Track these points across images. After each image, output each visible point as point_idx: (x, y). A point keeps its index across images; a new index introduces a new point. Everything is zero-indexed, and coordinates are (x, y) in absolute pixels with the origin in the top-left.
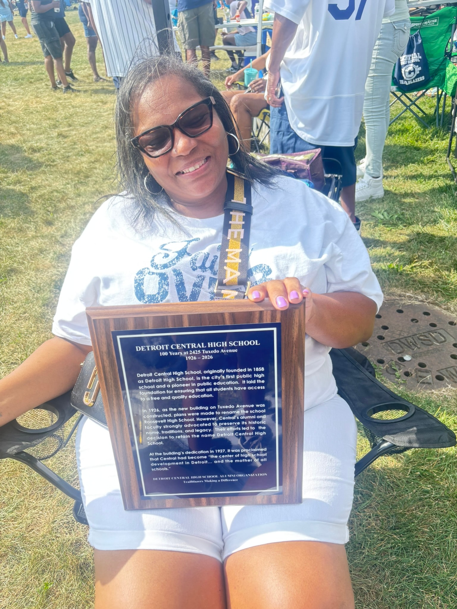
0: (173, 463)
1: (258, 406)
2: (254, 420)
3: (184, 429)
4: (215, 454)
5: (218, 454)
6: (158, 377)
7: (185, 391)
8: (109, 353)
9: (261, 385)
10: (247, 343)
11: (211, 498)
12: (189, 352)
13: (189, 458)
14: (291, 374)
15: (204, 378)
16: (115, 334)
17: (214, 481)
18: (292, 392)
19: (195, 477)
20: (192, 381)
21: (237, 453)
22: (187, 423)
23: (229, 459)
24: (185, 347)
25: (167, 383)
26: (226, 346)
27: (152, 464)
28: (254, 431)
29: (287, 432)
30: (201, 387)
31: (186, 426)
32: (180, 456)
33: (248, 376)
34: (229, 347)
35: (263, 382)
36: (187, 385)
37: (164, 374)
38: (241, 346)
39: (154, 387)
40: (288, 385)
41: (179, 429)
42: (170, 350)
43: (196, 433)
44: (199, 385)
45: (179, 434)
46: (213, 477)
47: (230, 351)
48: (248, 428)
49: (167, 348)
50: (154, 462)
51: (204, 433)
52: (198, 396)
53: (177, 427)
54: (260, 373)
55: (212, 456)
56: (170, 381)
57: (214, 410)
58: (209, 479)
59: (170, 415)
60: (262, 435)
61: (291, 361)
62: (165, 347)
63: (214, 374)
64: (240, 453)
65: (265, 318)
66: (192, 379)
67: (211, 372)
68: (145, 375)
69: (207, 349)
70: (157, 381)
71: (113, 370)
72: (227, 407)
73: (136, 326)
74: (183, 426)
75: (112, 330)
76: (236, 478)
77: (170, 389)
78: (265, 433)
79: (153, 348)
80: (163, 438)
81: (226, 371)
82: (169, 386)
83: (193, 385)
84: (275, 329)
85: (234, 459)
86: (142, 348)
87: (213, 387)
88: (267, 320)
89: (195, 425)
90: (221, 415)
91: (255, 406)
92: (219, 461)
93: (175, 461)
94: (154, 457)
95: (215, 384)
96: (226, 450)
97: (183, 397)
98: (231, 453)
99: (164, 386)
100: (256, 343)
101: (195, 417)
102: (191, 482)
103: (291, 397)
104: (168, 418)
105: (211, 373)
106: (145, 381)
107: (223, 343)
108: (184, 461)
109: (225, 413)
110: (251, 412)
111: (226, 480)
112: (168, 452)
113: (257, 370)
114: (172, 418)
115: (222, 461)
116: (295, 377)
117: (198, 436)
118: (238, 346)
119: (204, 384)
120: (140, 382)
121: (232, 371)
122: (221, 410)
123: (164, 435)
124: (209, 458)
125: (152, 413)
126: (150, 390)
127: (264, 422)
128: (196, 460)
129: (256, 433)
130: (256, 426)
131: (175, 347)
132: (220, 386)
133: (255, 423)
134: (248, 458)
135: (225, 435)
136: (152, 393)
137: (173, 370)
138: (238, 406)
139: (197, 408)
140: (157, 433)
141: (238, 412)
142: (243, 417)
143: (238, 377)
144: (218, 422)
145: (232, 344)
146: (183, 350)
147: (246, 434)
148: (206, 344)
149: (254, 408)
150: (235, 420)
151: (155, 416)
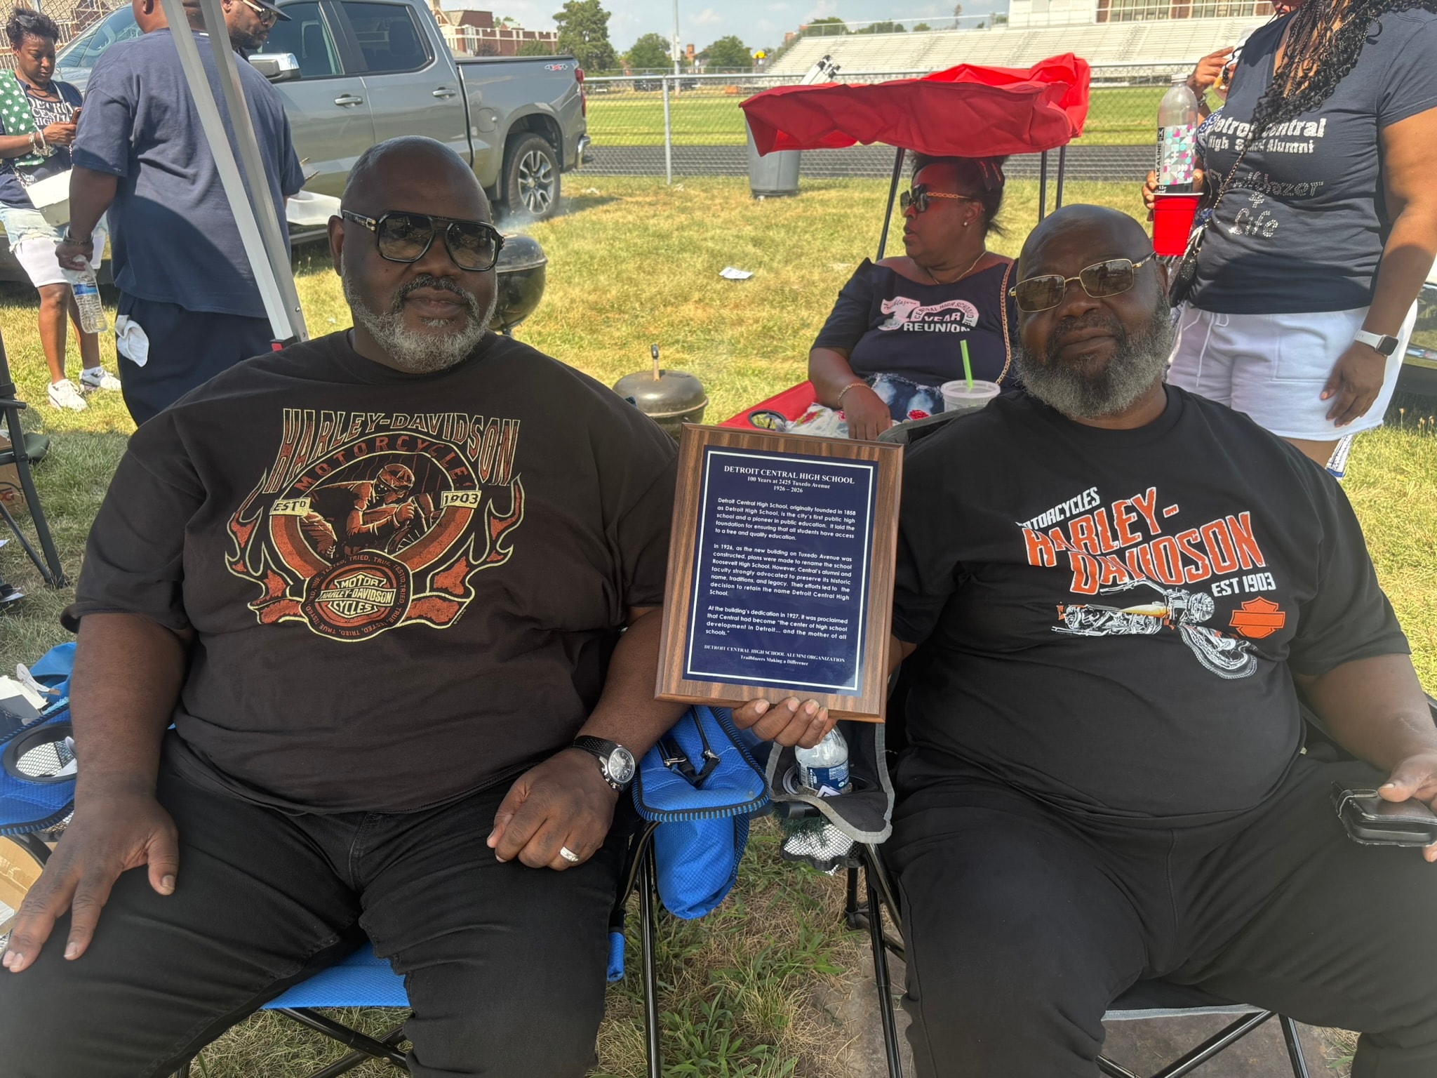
0: (734, 626)
1: (843, 559)
2: (837, 577)
3: (755, 577)
4: (785, 619)
5: (790, 620)
6: (740, 506)
7: (766, 528)
8: (696, 469)
9: (850, 532)
10: (841, 480)
11: (771, 690)
12: (779, 481)
13: (755, 620)
15: (789, 514)
17: (778, 661)
18: (883, 547)
19: (756, 651)
20: (775, 517)
21: (812, 622)
22: (761, 570)
23: (802, 629)
24: (775, 474)
25: (748, 515)
26: (818, 479)
27: (709, 624)
28: (836, 593)
30: (784, 526)
31: (758, 574)
32: (744, 616)
33: (839, 520)
34: (821, 482)
35: (853, 529)
36: (769, 520)
37: (748, 503)
38: (834, 482)
39: (732, 517)
41: (750, 577)
42: (759, 475)
43: (768, 586)
44: (782, 522)
45: (748, 584)
46: (778, 654)
47: (822, 486)
48: (829, 588)
49: (756, 473)
50: (712, 620)
51: (778, 587)
52: (779, 537)
53: (748, 574)
54: (850, 517)
55: (782, 622)
56: (753, 512)
58: (773, 657)
59: (743, 557)
60: (844, 600)
62: (754, 471)
63: (801, 512)
64: (815, 622)
65: (862, 454)
66: (776, 513)
67: (798, 509)
68: (726, 500)
69: (798, 480)
70: (738, 510)
72: (809, 555)
73: (730, 442)
74: (755, 574)
75: (705, 443)
76: (806, 660)
78: (847, 597)
79: (742, 470)
80: (729, 586)
81: (814, 510)
82: (749, 519)
83: (777, 521)
84: (871, 468)
85: (807, 630)
86: (731, 469)
87: (798, 527)
88: (865, 456)
89: (769, 575)
90: (800, 565)
91: (841, 559)
92: (789, 631)
93: (737, 623)
94: (714, 612)
95: (800, 523)
96: (799, 617)
97: (762, 535)
98: (805, 621)
99: (744, 518)
100: (850, 481)
101: (771, 563)
102: (750, 658)
103: (882, 554)
104: (741, 560)
106: (724, 508)
107: (816, 475)
108: (747, 623)
109: (805, 563)
110: (835, 566)
111: (794, 662)
112: (730, 608)
114: (745, 561)
115: (793, 632)
116: (888, 529)
117: (770, 590)
118: (831, 482)
119: (788, 522)
120: (720, 508)
121: (821, 511)
122: (802, 559)
123: (731, 583)
124: (778, 624)
125: (725, 551)
126: (728, 520)
127: (848, 583)
128: (761, 625)
129: (838, 596)
130: (839, 586)
131: (765, 472)
132: (804, 528)
133: (838, 581)
134: (824, 632)
135: (801, 593)
136: (730, 524)
137: (757, 501)
138: (821, 556)
139: (775, 552)
140: (725, 578)
141: (821, 564)
142: (825, 572)
143: (826, 519)
144: (796, 573)
145: (826, 478)
146: (773, 478)
147: (826, 595)
148: (798, 475)
149: (840, 562)
150: (816, 575)
151: (726, 555)
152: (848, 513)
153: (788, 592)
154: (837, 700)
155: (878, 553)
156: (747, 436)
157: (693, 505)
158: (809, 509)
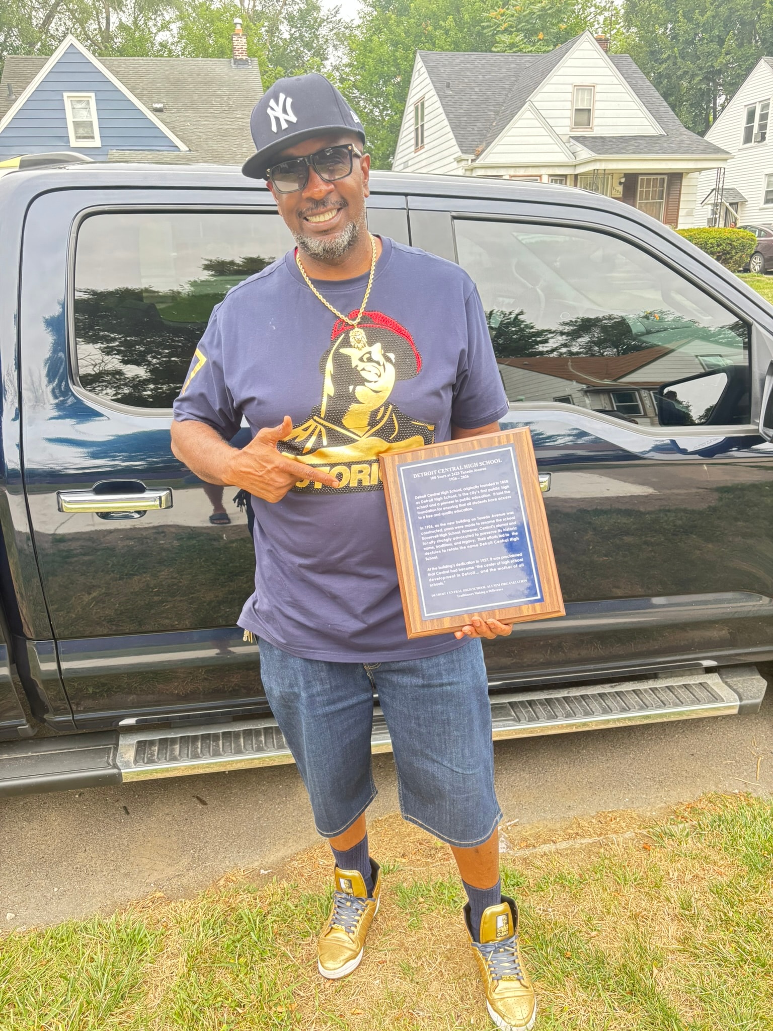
3: (453, 542)
6: (430, 498)
18: (533, 499)
28: (509, 537)
33: (498, 489)
43: (463, 545)
44: (461, 500)
52: (461, 511)
56: (439, 500)
57: (474, 522)
59: (441, 530)
68: (420, 497)
70: (430, 501)
71: (398, 496)
75: (397, 463)
77: (440, 507)
80: (437, 552)
83: (457, 501)
93: (449, 575)
94: (432, 572)
97: (449, 512)
99: (435, 505)
101: (461, 530)
104: (440, 533)
109: (483, 523)
111: (493, 590)
113: (503, 482)
119: (464, 500)
120: (417, 503)
121: (485, 486)
134: (508, 565)
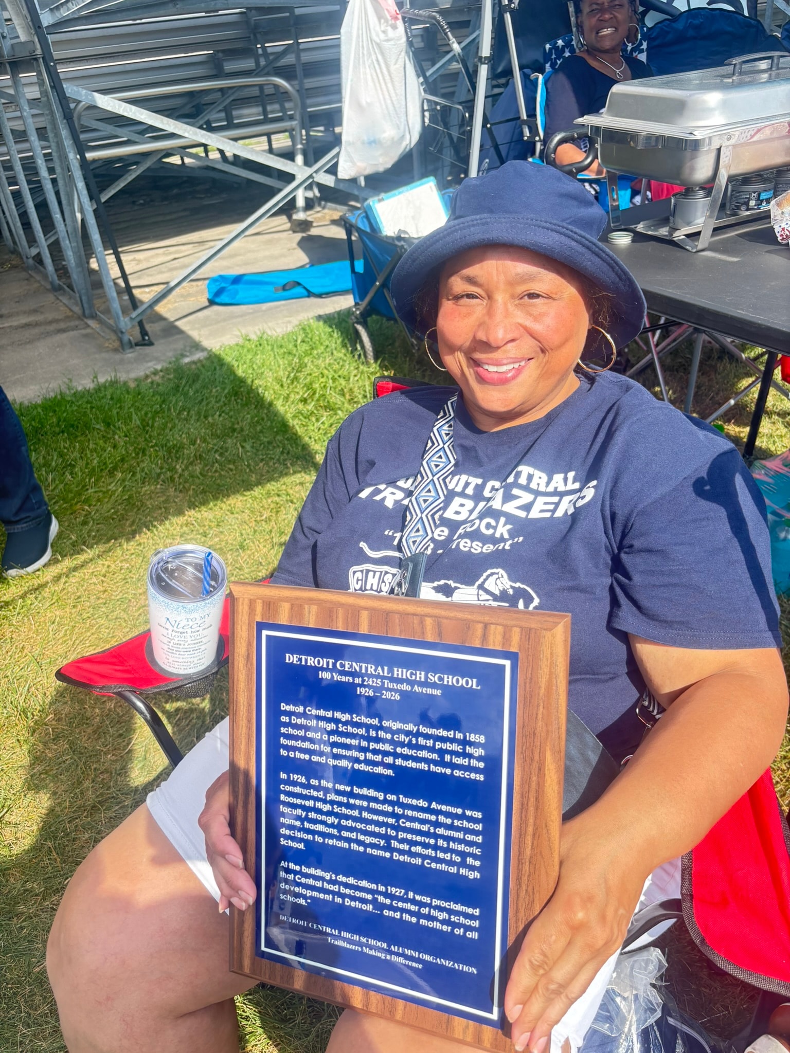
0: (315, 894)
1: (468, 813)
2: (460, 841)
4: (386, 895)
5: (392, 897)
7: (350, 753)
8: (248, 657)
9: (476, 770)
10: (458, 681)
11: (372, 993)
12: (363, 681)
13: (343, 890)
14: (532, 760)
15: (381, 734)
16: (261, 626)
17: (379, 955)
19: (348, 935)
20: (362, 737)
21: (424, 905)
22: (347, 817)
23: (411, 913)
24: (358, 669)
25: (324, 731)
26: (423, 679)
27: (283, 886)
29: (520, 884)
30: (375, 752)
31: (344, 822)
32: (329, 882)
34: (425, 684)
35: (481, 765)
38: (448, 686)
39: (301, 733)
40: (526, 782)
41: (332, 826)
42: (335, 669)
45: (331, 836)
46: (379, 944)
47: (429, 691)
48: (448, 856)
49: (331, 666)
50: (286, 881)
51: (373, 846)
53: (329, 822)
54: (477, 745)
55: (381, 899)
58: (371, 948)
60: (471, 877)
61: (534, 734)
62: (328, 663)
63: (399, 731)
64: (430, 906)
65: (491, 638)
66: (362, 731)
67: (396, 726)
69: (393, 680)
72: (414, 802)
73: (291, 618)
74: (339, 822)
76: (418, 960)
78: (477, 875)
79: (311, 661)
81: (418, 729)
82: (325, 737)
84: (507, 663)
85: (418, 915)
86: (295, 659)
87: (396, 755)
88: (495, 643)
89: (359, 826)
90: (403, 816)
91: (464, 813)
92: (391, 914)
95: (399, 750)
96: (406, 893)
98: (413, 902)
100: (473, 684)
102: (341, 943)
103: (532, 809)
105: (394, 728)
106: (290, 719)
107: (418, 672)
108: (333, 893)
110: (456, 823)
112: (309, 867)
114: (325, 801)
115: (397, 915)
116: (540, 769)
117: (361, 849)
118: (443, 685)
122: (404, 806)
123: (308, 831)
124: (375, 900)
125: (295, 784)
126: (296, 738)
127: (477, 851)
128: (354, 899)
129: (463, 871)
130: (463, 855)
131: (343, 666)
132: (406, 757)
133: (462, 847)
135: (406, 858)
136: (299, 744)
137: (335, 709)
138: (434, 805)
139: (364, 791)
140: (298, 824)
141: (433, 818)
142: (441, 831)
143: (438, 745)
144: (397, 828)
145: (434, 678)
146: (353, 674)
147: (443, 867)
148: (391, 671)
149: (462, 817)
150: (427, 834)
151: (298, 790)
152: (472, 737)
153: (388, 855)
154: (467, 1027)
155: (523, 807)
156: (314, 608)
157: (249, 711)
158: (410, 727)
